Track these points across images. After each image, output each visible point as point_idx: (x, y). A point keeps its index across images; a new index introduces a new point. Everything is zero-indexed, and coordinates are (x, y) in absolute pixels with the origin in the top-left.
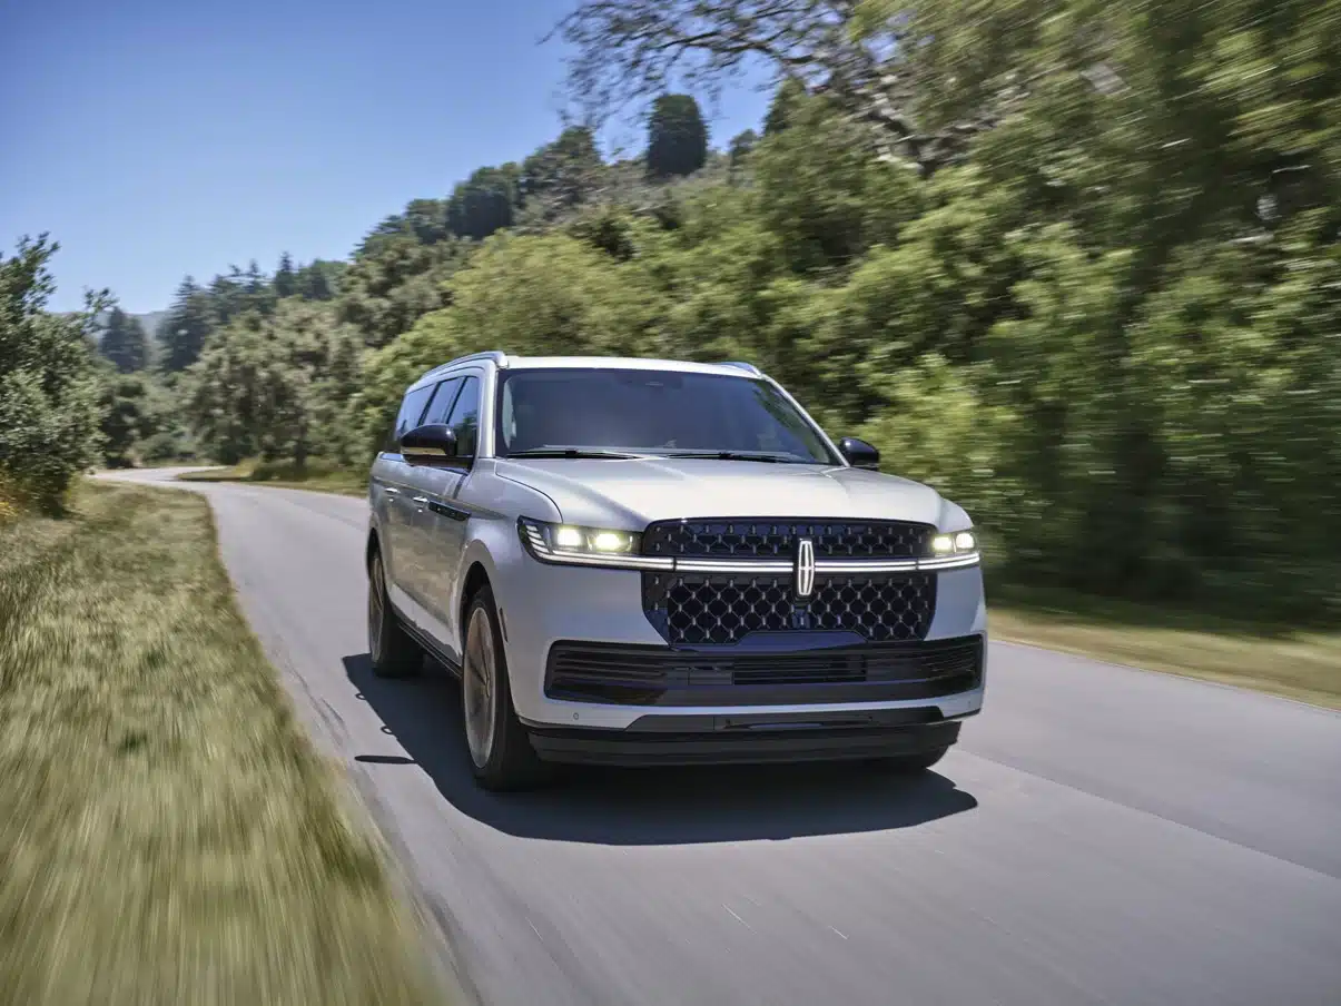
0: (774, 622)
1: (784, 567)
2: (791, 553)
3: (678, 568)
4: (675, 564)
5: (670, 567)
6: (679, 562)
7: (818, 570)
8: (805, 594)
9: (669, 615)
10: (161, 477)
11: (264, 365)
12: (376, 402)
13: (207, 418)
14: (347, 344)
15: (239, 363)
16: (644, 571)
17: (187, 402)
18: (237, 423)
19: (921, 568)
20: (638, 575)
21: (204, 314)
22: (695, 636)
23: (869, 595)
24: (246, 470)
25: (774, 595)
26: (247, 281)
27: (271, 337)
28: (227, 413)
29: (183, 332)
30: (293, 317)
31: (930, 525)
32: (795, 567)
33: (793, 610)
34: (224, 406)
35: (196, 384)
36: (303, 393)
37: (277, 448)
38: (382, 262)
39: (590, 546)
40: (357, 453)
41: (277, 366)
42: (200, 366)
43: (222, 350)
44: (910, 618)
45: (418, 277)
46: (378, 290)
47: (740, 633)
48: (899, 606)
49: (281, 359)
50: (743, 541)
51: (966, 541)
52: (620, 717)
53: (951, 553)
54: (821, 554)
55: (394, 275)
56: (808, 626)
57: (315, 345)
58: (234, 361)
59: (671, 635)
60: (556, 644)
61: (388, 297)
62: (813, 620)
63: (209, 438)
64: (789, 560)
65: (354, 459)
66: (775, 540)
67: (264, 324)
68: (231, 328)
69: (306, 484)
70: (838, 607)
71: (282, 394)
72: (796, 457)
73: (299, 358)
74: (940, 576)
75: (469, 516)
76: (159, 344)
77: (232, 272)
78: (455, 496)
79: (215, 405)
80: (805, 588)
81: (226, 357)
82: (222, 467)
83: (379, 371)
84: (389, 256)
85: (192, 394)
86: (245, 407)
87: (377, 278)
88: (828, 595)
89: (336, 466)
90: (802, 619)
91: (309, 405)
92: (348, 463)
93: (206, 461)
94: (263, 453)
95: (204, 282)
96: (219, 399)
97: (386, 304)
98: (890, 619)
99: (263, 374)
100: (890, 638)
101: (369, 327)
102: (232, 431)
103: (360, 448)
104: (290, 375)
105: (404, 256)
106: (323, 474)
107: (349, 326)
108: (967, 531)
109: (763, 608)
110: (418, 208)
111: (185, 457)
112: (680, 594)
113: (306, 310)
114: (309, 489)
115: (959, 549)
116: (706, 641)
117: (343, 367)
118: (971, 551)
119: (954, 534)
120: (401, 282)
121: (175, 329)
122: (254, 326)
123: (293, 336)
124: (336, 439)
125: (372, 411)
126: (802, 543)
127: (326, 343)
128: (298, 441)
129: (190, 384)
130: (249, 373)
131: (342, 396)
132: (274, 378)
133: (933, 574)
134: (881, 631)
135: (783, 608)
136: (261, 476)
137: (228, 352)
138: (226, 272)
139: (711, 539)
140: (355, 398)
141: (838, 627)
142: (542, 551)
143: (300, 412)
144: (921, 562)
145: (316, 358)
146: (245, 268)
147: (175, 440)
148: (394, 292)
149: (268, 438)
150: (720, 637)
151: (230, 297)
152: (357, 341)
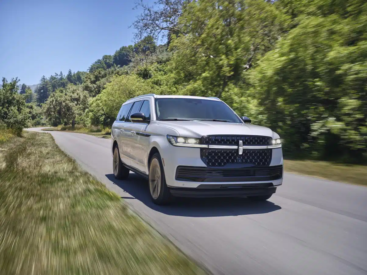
0: (233, 161)
1: (235, 147)
2: (237, 144)
3: (209, 147)
4: (208, 146)
5: (207, 147)
6: (209, 146)
7: (244, 148)
8: (241, 154)
9: (207, 159)
10: (38, 129)
11: (64, 102)
12: (92, 111)
13: (49, 115)
14: (85, 96)
15: (58, 101)
16: (200, 148)
17: (45, 111)
18: (57, 116)
19: (268, 148)
20: (199, 149)
21: (48, 86)
22: (214, 164)
23: (256, 155)
24: (59, 128)
25: (233, 154)
26: (59, 77)
27: (66, 95)
28: (55, 113)
29: (42, 91)
30: (71, 89)
31: (270, 137)
32: (238, 147)
33: (237, 158)
34: (54, 112)
35: (47, 106)
36: (74, 108)
37: (68, 122)
38: (94, 75)
39: (187, 142)
40: (88, 124)
41: (67, 102)
42: (48, 102)
43: (54, 98)
44: (266, 160)
45: (103, 79)
46: (93, 82)
47: (225, 164)
48: (263, 158)
49: (69, 100)
50: (225, 140)
51: (279, 141)
52: (195, 185)
53: (275, 145)
54: (244, 144)
55: (97, 78)
56: (241, 162)
57: (77, 97)
58: (56, 101)
59: (208, 164)
60: (178, 167)
61: (96, 84)
62: (242, 161)
63: (50, 119)
64: (237, 146)
65: (87, 125)
66: (233, 140)
67: (64, 91)
68: (56, 92)
69: (74, 131)
70: (248, 158)
71: (69, 109)
72: (231, 121)
73: (73, 100)
74: (273, 150)
75: (150, 135)
76: (36, 94)
77: (55, 75)
78: (145, 131)
79: (52, 112)
80: (241, 153)
81: (55, 100)
82: (53, 127)
83: (92, 104)
84: (96, 73)
85: (46, 109)
86: (59, 112)
87: (93, 79)
88: (246, 154)
89: (82, 127)
90: (240, 161)
91: (75, 112)
92: (85, 126)
93: (49, 126)
94: (63, 124)
95: (48, 77)
96: (53, 110)
97: (95, 86)
98: (261, 161)
99: (64, 104)
100: (261, 165)
101: (91, 91)
102: (56, 118)
103: (88, 122)
104: (71, 104)
105: (100, 73)
106: (79, 129)
107: (86, 92)
108: (279, 139)
109: (230, 157)
110: (105, 57)
111: (43, 125)
112: (210, 154)
113: (75, 87)
114: (75, 132)
115: (277, 143)
116: (216, 166)
117: (84, 102)
118: (280, 144)
119: (276, 140)
120: (99, 80)
121: (40, 90)
122: (62, 92)
123: (72, 94)
124: (82, 120)
125: (91, 113)
126: (240, 141)
127: (80, 96)
128: (73, 121)
129: (45, 106)
130: (60, 104)
131: (84, 109)
132: (67, 105)
133: (271, 149)
134: (259, 163)
135: (235, 158)
136: (63, 129)
137: (55, 98)
138: (54, 75)
139: (217, 140)
140: (87, 110)
141: (248, 162)
142: (175, 144)
143: (73, 114)
144: (268, 146)
145: (77, 100)
146: (59, 74)
147: (41, 120)
148: (97, 83)
149: (65, 120)
150: (220, 164)
151: (55, 82)
152: (88, 95)
